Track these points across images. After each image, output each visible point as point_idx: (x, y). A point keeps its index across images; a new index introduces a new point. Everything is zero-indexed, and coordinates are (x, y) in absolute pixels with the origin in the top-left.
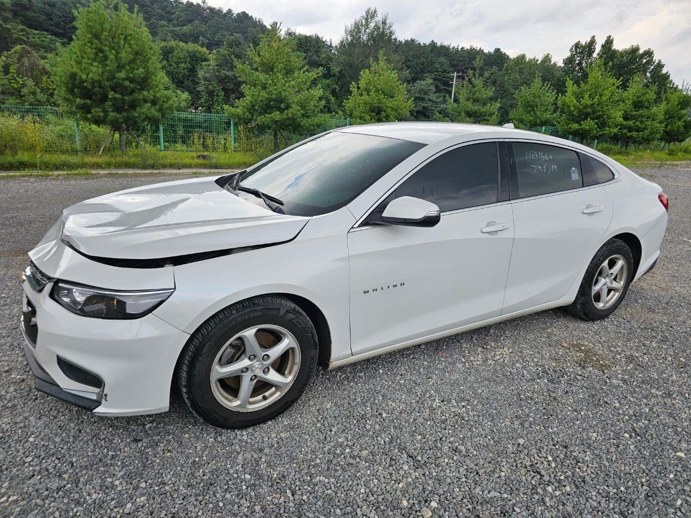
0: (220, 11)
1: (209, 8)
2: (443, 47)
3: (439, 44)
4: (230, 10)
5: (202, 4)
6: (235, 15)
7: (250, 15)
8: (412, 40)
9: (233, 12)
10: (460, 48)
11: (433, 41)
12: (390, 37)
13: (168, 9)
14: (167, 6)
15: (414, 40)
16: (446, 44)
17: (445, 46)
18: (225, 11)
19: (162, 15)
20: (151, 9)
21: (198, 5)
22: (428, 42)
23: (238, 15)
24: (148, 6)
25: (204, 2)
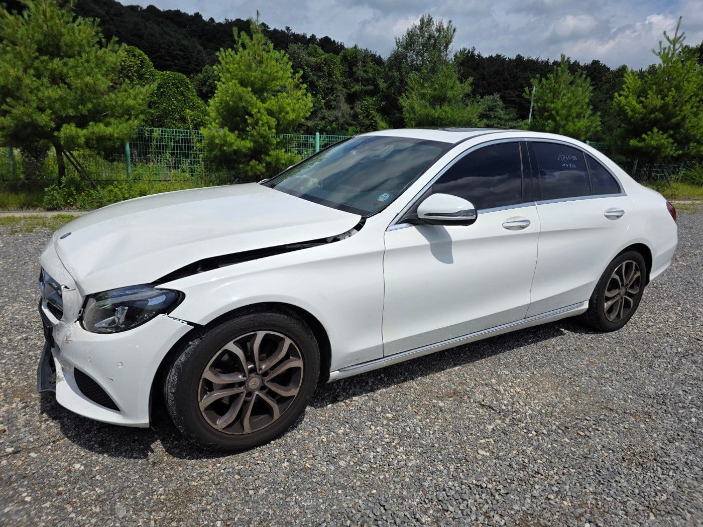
0: (304, 37)
1: (293, 35)
2: (530, 61)
3: (526, 58)
4: (313, 35)
5: (286, 31)
6: (318, 40)
7: (332, 40)
8: (498, 56)
9: (316, 37)
10: (551, 62)
11: (519, 56)
12: (473, 55)
15: (500, 56)
16: (534, 58)
17: (533, 60)
18: (308, 37)
21: (283, 32)
22: (513, 57)
23: (321, 40)
25: (288, 29)
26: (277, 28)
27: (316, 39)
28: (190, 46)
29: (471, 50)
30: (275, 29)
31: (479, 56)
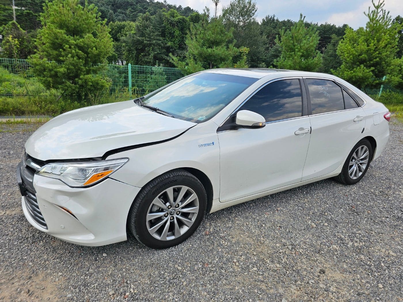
0: (175, 7)
1: (168, 5)
4: (180, 6)
5: (164, 3)
7: (192, 9)
8: (289, 21)
9: (182, 7)
10: (319, 25)
12: (274, 20)
13: (145, 6)
14: (145, 5)
17: (309, 24)
18: (177, 7)
19: (141, 10)
20: (136, 7)
21: (162, 4)
23: (185, 9)
24: (134, 5)
25: (165, 2)
26: (159, 1)
27: (182, 8)
28: (105, 11)
29: (272, 17)
30: (158, 2)
31: (277, 20)
